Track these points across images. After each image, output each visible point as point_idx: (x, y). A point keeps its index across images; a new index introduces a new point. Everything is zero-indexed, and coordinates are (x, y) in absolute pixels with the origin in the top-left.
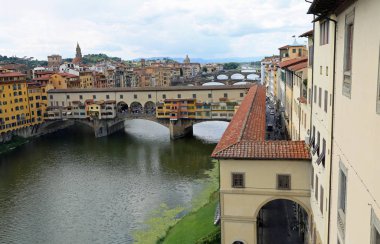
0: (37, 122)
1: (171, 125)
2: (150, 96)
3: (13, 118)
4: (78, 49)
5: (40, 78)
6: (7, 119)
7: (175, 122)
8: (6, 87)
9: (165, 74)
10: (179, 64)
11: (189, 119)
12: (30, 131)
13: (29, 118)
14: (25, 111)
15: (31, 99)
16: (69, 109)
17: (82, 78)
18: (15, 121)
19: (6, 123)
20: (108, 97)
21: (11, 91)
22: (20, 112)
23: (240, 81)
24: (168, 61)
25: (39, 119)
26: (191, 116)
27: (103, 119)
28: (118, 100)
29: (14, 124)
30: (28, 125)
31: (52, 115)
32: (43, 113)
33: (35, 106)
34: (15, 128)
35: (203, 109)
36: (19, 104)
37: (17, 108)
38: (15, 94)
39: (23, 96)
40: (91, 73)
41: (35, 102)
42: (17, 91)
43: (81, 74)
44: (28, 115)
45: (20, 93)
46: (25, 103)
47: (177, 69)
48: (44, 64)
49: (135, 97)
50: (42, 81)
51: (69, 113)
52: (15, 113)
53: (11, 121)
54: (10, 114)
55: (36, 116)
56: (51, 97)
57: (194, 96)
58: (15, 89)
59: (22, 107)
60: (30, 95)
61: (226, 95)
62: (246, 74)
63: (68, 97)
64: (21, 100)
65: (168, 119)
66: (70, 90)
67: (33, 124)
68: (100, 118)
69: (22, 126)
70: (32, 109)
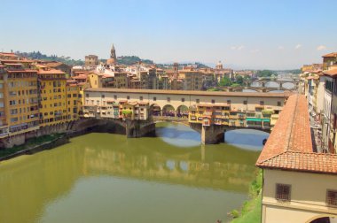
0: (72, 119)
1: (203, 131)
2: (183, 100)
3: (51, 113)
4: (113, 52)
5: (77, 77)
6: (46, 114)
7: (207, 128)
8: (47, 83)
9: (197, 79)
11: (222, 126)
12: (66, 127)
13: (65, 114)
14: (64, 108)
15: (69, 96)
16: (104, 108)
17: (116, 78)
18: (53, 116)
19: (45, 117)
20: (141, 98)
21: (52, 87)
22: (58, 108)
25: (75, 117)
26: (225, 123)
27: (135, 120)
28: (151, 102)
29: (51, 120)
30: (64, 121)
32: (78, 111)
33: (72, 103)
34: (53, 123)
36: (57, 101)
37: (55, 105)
38: (54, 91)
40: (125, 74)
41: (72, 99)
42: (57, 88)
43: (116, 75)
44: (64, 111)
45: (59, 91)
46: (63, 100)
47: (209, 74)
48: (81, 63)
49: (169, 99)
52: (53, 109)
53: (49, 117)
54: (49, 110)
55: (71, 113)
56: (87, 96)
57: (229, 102)
58: (55, 86)
60: (68, 93)
61: (262, 103)
63: (103, 96)
64: (60, 97)
65: (201, 124)
66: (104, 89)
67: (69, 120)
68: (132, 119)
69: (59, 122)
70: (69, 106)
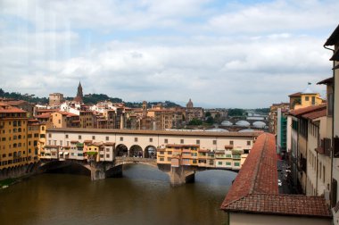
0: (32, 161)
1: (172, 172)
2: (151, 140)
3: (10, 155)
4: (80, 89)
5: (39, 116)
6: (4, 156)
7: (177, 169)
8: (7, 123)
10: (182, 108)
11: (191, 167)
12: (25, 169)
13: (25, 156)
14: (23, 149)
15: (30, 136)
16: (67, 148)
17: (82, 117)
18: (12, 158)
19: (3, 159)
20: (107, 138)
21: (11, 127)
22: (17, 149)
23: (246, 128)
24: (170, 104)
25: (36, 158)
27: (100, 162)
28: (118, 142)
29: (10, 162)
30: (23, 163)
31: (48, 154)
32: (39, 151)
33: (32, 144)
34: (11, 165)
35: (207, 157)
36: (17, 141)
37: (15, 145)
38: (14, 130)
39: (23, 134)
40: (91, 113)
41: (33, 139)
42: (17, 128)
43: (81, 114)
44: (25, 152)
45: (20, 130)
46: (23, 141)
47: (179, 114)
48: (45, 101)
49: (136, 140)
50: (42, 119)
51: (66, 153)
52: (13, 150)
53: (7, 158)
54: (8, 151)
55: (33, 154)
56: (50, 136)
57: (198, 142)
58: (15, 125)
59: (20, 144)
60: (29, 133)
61: (231, 143)
62: (251, 122)
63: (67, 136)
64: (20, 137)
65: (169, 165)
66: (69, 129)
67: (29, 162)
68: (97, 160)
69: (17, 164)
70: (29, 147)
